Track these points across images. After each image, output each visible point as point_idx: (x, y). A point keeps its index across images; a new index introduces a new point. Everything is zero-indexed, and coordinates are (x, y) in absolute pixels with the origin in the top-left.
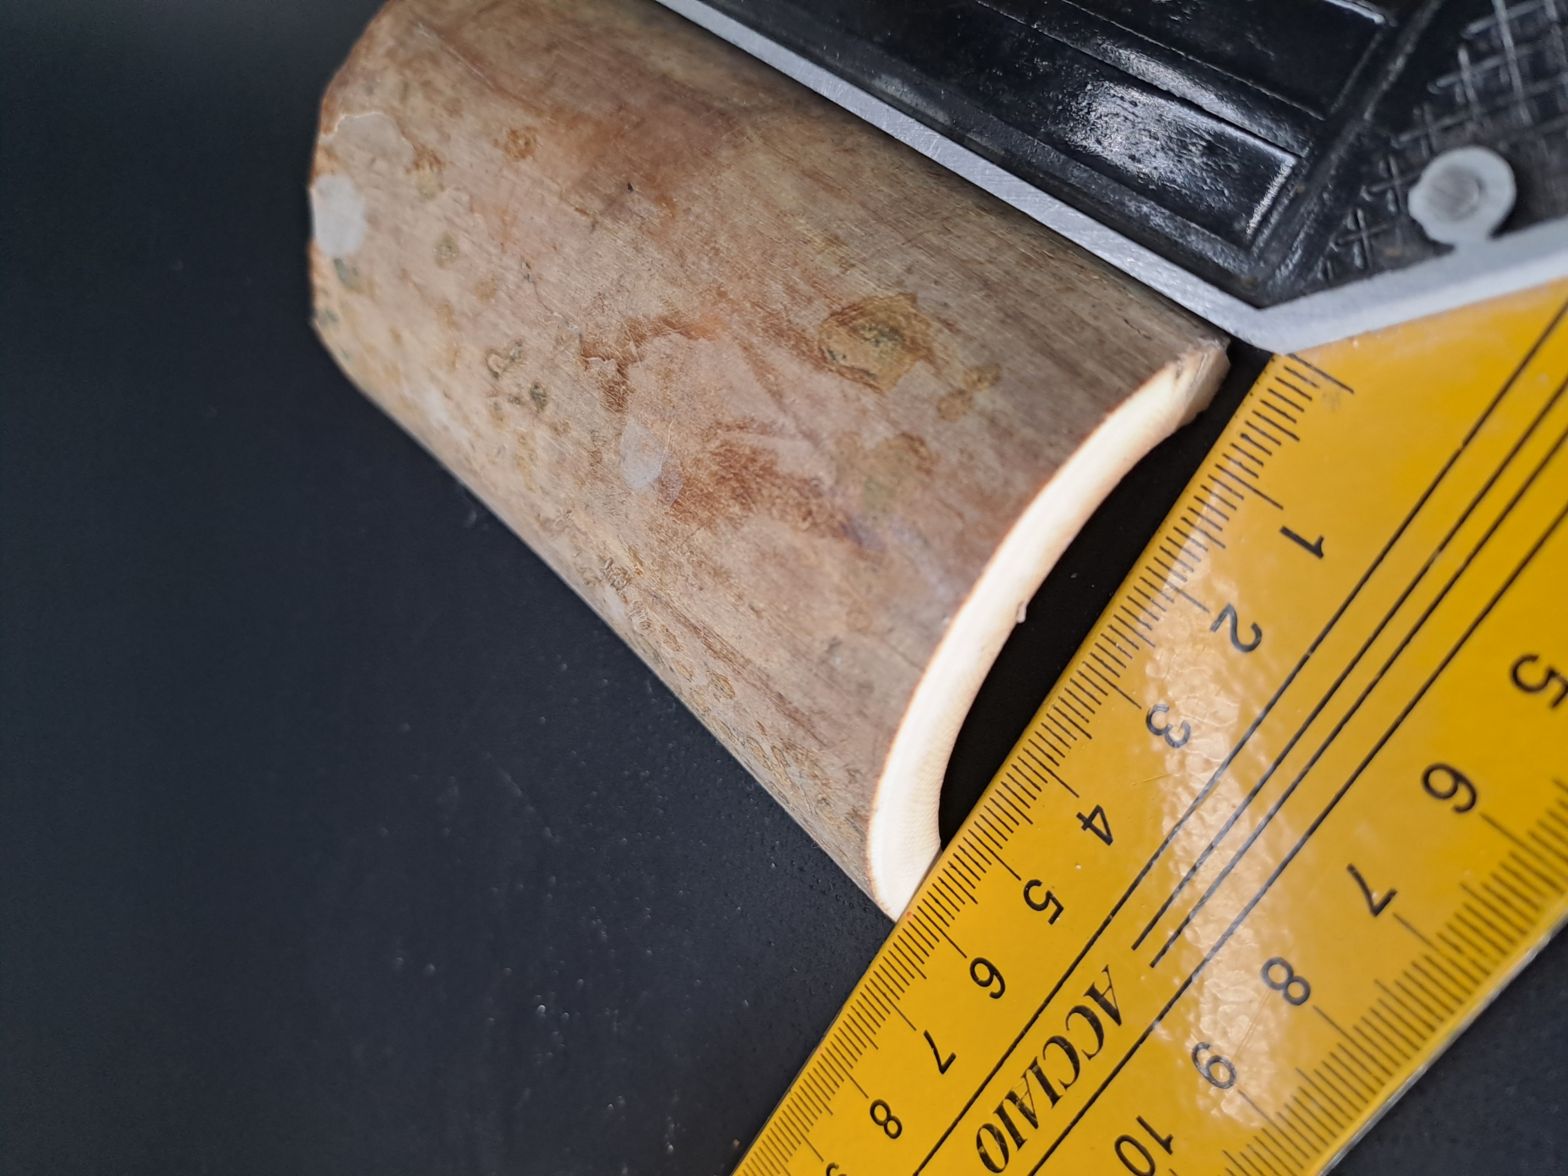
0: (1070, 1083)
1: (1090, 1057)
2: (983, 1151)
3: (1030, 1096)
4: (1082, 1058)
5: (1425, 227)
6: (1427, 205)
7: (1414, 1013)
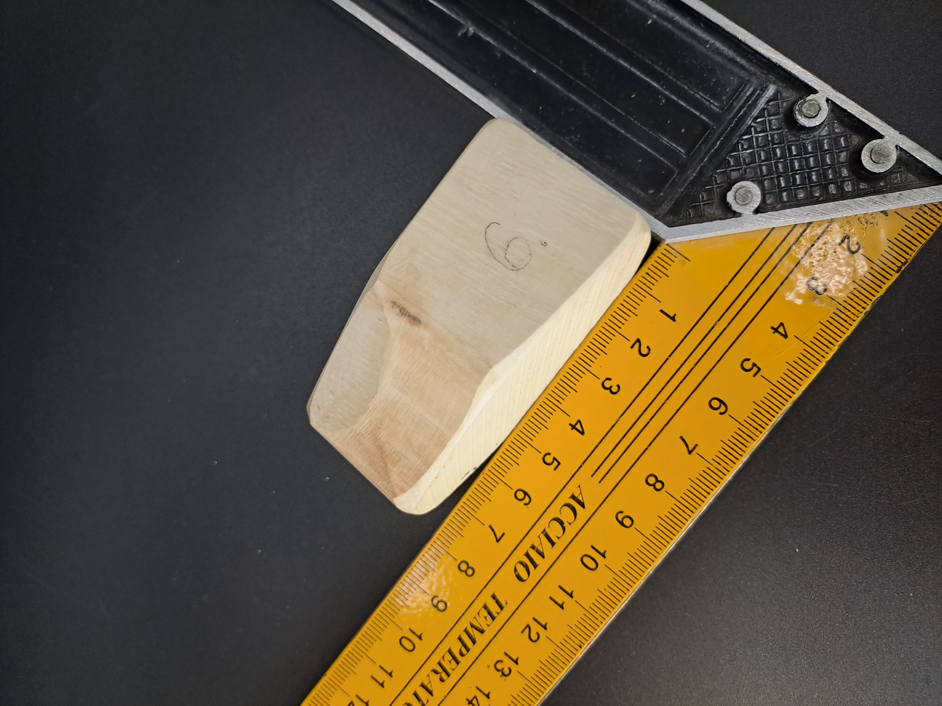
0: (560, 536)
1: (570, 524)
2: (517, 573)
3: (542, 545)
4: (566, 525)
5: (732, 205)
6: (734, 198)
7: (702, 489)
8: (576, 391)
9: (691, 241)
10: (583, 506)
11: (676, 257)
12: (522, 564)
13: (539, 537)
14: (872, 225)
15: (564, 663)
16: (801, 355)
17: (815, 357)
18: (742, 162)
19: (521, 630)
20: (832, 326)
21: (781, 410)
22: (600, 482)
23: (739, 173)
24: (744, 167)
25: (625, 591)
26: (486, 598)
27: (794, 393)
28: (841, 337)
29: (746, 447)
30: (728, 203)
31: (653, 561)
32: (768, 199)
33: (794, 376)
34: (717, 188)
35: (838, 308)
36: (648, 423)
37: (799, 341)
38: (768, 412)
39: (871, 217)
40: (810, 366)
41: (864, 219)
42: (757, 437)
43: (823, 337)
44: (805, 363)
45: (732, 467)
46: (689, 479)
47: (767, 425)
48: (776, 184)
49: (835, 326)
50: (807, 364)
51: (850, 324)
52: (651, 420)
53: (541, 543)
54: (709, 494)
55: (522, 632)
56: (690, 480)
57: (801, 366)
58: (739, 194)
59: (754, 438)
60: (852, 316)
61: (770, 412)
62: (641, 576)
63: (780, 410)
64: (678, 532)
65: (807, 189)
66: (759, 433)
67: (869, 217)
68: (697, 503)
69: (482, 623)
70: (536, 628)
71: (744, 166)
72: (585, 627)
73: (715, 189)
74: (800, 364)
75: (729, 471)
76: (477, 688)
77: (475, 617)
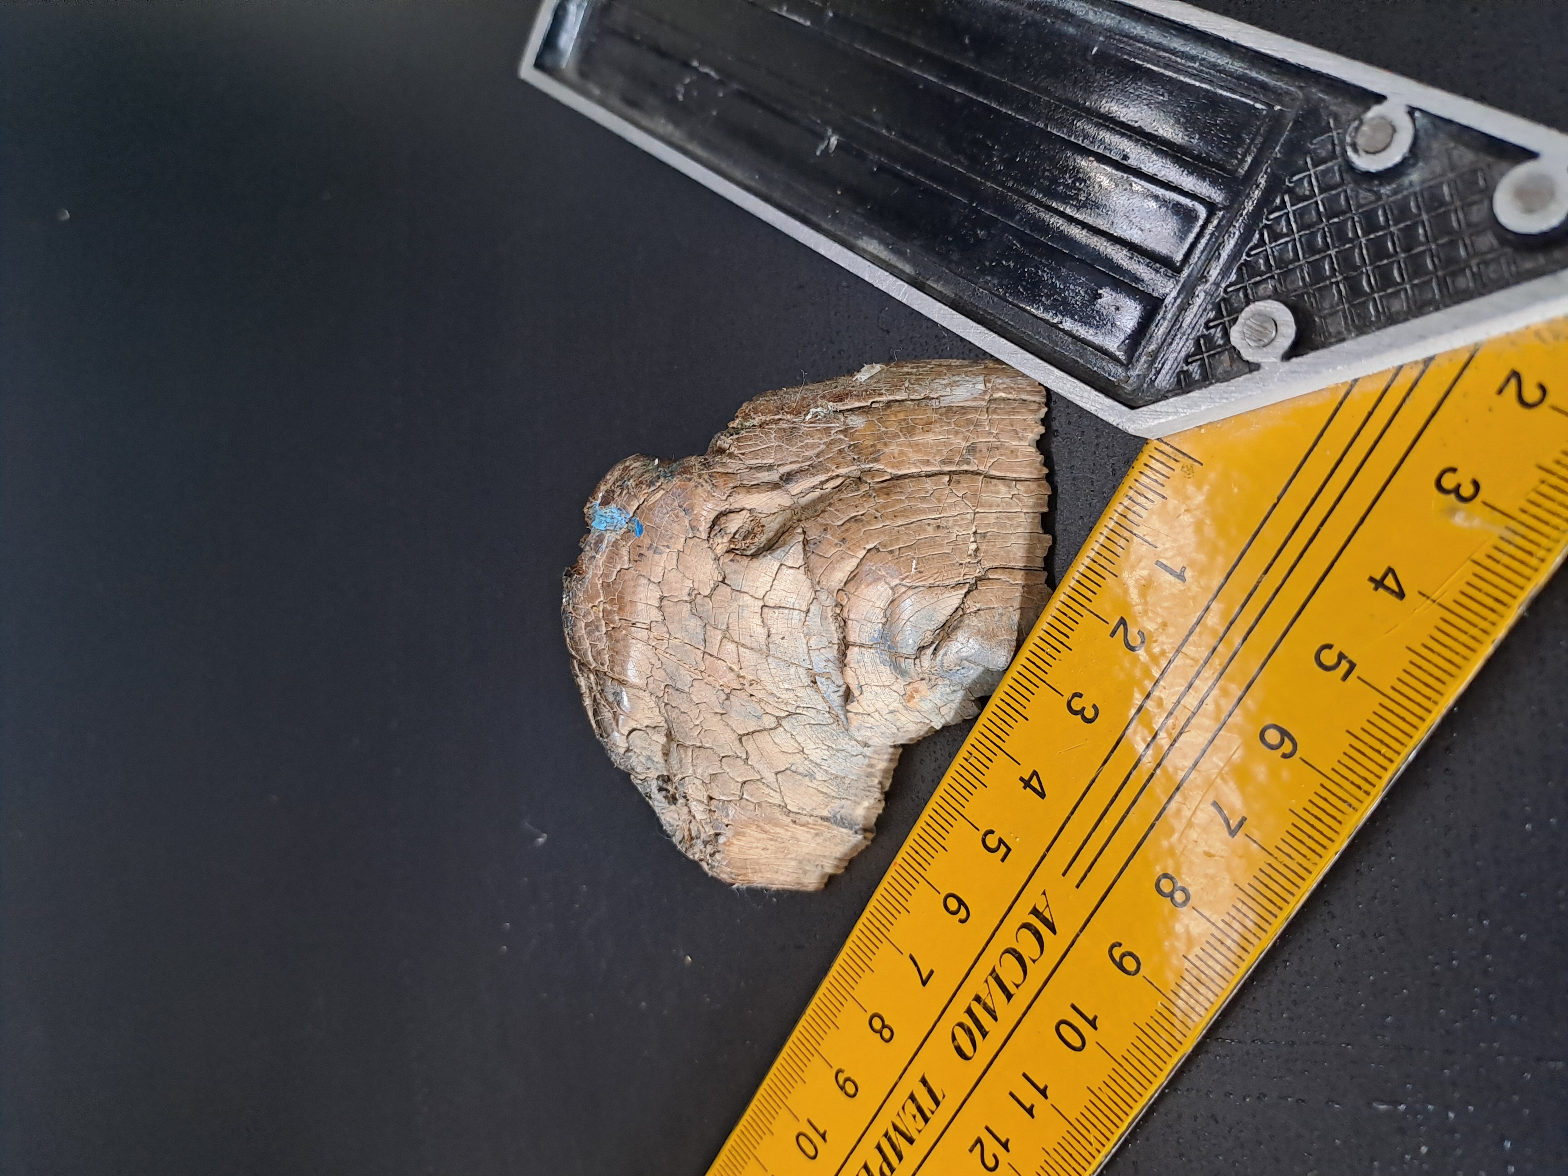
0: (1020, 982)
1: (1034, 961)
2: (956, 1044)
3: (991, 996)
4: (1028, 962)
5: (1243, 351)
6: (1241, 337)
8: (1027, 719)
10: (1053, 930)
11: (1176, 461)
12: (964, 1029)
16: (1436, 630)
17: (1466, 634)
18: (1272, 263)
19: (969, 1146)
20: (1500, 566)
21: (1406, 746)
22: (1078, 886)
24: (1277, 274)
25: (1135, 1095)
26: (911, 1083)
30: (1234, 348)
31: (1181, 1043)
33: (1426, 675)
35: (1509, 526)
37: (1429, 602)
38: (1379, 752)
41: (1549, 332)
43: (1480, 590)
44: (1446, 647)
46: (1236, 885)
48: (1344, 293)
49: (1504, 565)
50: (1451, 650)
51: (1541, 559)
53: (990, 992)
54: (1275, 916)
55: (971, 1151)
56: (1236, 888)
57: (1439, 655)
58: (1252, 324)
59: (1355, 806)
61: (1382, 752)
63: (1404, 747)
65: (1407, 292)
66: (1365, 795)
69: (911, 1125)
70: (991, 1146)
71: (1278, 271)
72: (1071, 1155)
74: (1435, 650)
75: (1310, 872)
77: (898, 1114)
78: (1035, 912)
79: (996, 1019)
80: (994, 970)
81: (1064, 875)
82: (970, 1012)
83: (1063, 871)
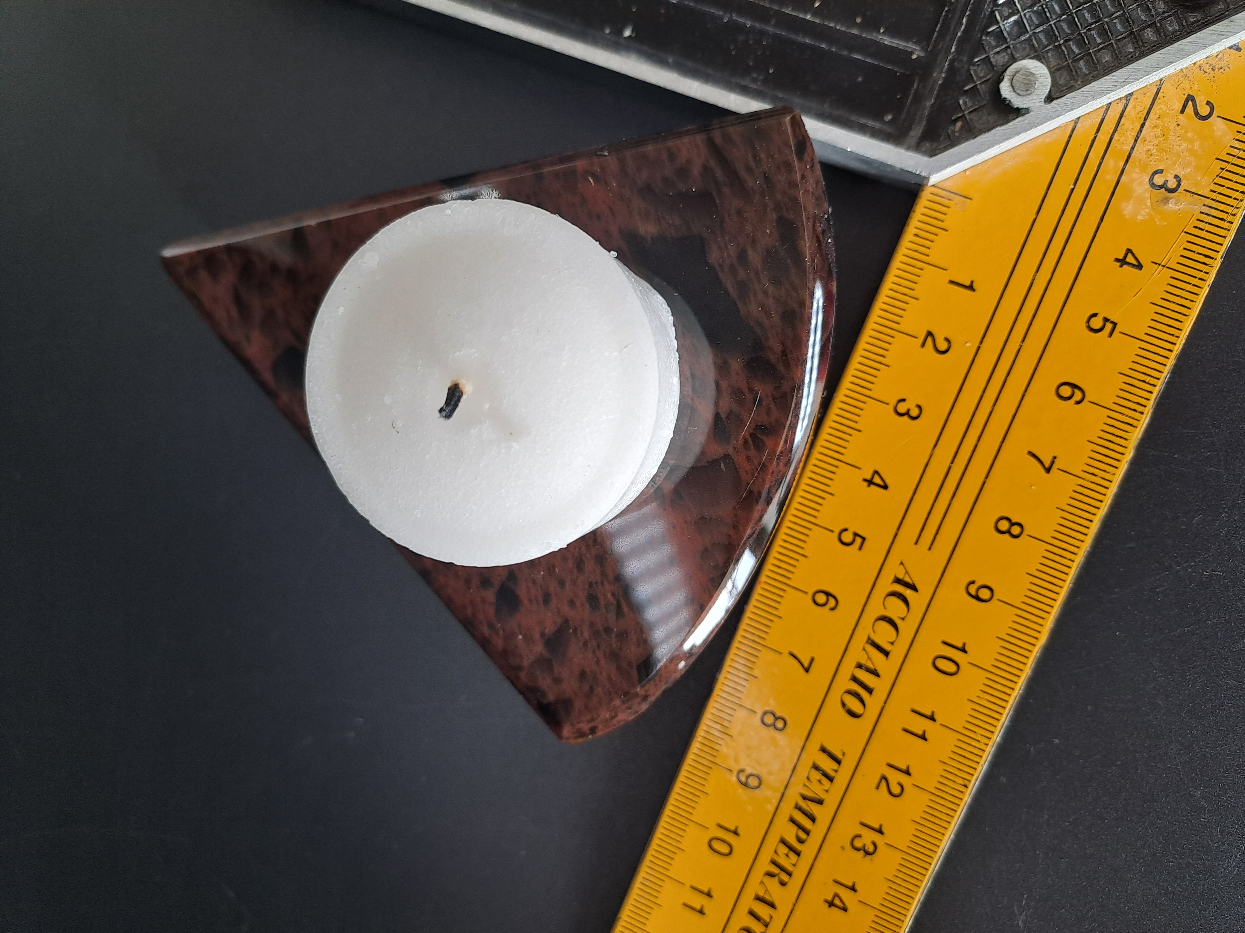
0: (895, 640)
1: (903, 619)
2: (847, 708)
3: (871, 659)
4: (898, 622)
5: (1012, 101)
6: (1011, 89)
7: (1080, 517)
8: (860, 431)
9: (965, 170)
10: (914, 588)
11: (950, 200)
12: (850, 694)
13: (864, 649)
14: (1220, 70)
15: (948, 815)
16: (1169, 286)
17: (1190, 284)
18: (1007, 37)
19: (875, 785)
20: (1204, 232)
21: (1163, 373)
22: (930, 549)
23: (1008, 54)
24: (1012, 44)
25: (1008, 691)
26: (814, 755)
27: (1174, 344)
28: (1222, 245)
29: (1126, 439)
30: (1005, 99)
31: (1037, 638)
32: (1060, 78)
33: (1168, 319)
34: (981, 84)
35: (1206, 203)
36: (976, 446)
37: (1160, 267)
38: (1144, 381)
39: (1217, 59)
40: (1187, 299)
41: (1208, 66)
42: (1138, 420)
43: (1194, 252)
44: (1178, 296)
45: (1114, 474)
46: (1057, 508)
47: (1148, 400)
48: (1066, 53)
49: (1207, 231)
50: (1182, 297)
51: (1229, 222)
52: (979, 440)
53: (868, 657)
54: (1091, 521)
55: (877, 788)
56: (1059, 510)
57: (1174, 303)
58: (1017, 81)
59: (1134, 425)
60: (1229, 209)
61: (1147, 381)
62: (1025, 664)
63: (1161, 374)
64: (1061, 587)
65: (1113, 47)
66: (1140, 415)
67: (1214, 61)
68: (1078, 540)
69: (817, 789)
70: (894, 777)
71: (1012, 42)
72: (964, 757)
73: (978, 87)
74: (1171, 300)
75: (1111, 481)
76: (836, 881)
77: (805, 785)
78: (898, 581)
79: (878, 675)
80: (869, 638)
81: (916, 543)
82: (855, 679)
83: (914, 541)
